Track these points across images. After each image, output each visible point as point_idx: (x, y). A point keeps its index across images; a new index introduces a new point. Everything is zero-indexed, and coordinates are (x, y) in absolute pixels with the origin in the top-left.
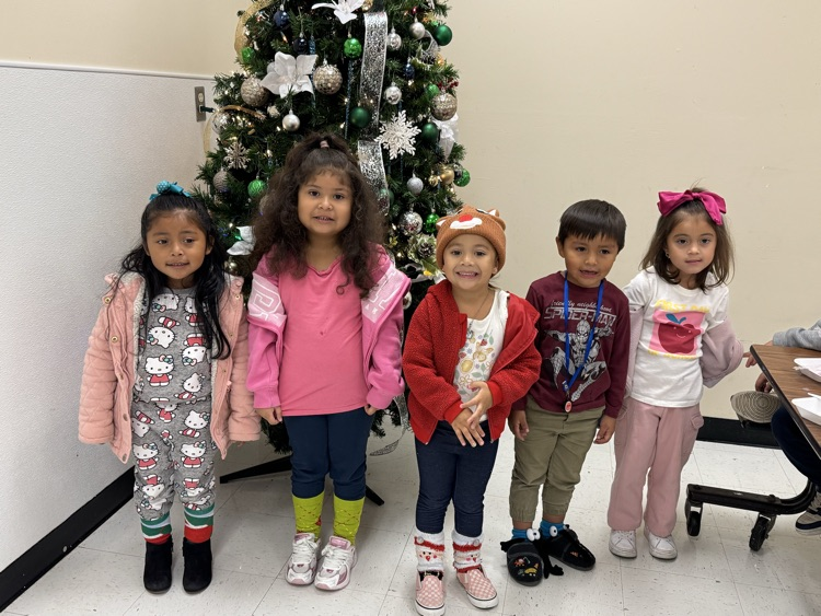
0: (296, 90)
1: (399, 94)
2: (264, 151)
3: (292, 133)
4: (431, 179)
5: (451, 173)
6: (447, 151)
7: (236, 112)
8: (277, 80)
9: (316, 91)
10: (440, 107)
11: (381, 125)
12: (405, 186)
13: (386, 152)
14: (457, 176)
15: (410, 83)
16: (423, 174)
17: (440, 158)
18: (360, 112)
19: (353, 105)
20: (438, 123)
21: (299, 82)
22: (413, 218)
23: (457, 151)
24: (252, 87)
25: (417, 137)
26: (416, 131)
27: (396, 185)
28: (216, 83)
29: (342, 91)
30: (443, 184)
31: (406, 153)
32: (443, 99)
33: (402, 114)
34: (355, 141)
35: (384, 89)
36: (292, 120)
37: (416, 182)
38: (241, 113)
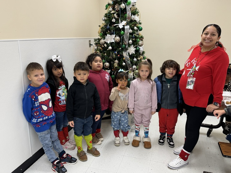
0: (111, 42)
1: (132, 42)
2: (105, 54)
3: (110, 50)
4: (138, 59)
5: (142, 57)
6: (141, 53)
7: (98, 46)
8: (107, 40)
9: (115, 42)
10: (140, 44)
11: (128, 48)
12: (133, 60)
13: (129, 54)
14: (144, 58)
15: (134, 39)
16: (136, 58)
17: (140, 54)
18: (124, 46)
19: (122, 44)
20: (139, 47)
21: (112, 40)
22: (134, 67)
23: (143, 52)
24: (102, 41)
25: (135, 50)
26: (135, 49)
27: (131, 60)
28: (94, 40)
29: (120, 41)
30: (140, 60)
31: (133, 54)
32: (140, 42)
33: (132, 46)
34: (123, 51)
35: (129, 41)
36: (110, 48)
37: (135, 59)
38: (99, 46)
